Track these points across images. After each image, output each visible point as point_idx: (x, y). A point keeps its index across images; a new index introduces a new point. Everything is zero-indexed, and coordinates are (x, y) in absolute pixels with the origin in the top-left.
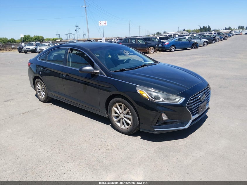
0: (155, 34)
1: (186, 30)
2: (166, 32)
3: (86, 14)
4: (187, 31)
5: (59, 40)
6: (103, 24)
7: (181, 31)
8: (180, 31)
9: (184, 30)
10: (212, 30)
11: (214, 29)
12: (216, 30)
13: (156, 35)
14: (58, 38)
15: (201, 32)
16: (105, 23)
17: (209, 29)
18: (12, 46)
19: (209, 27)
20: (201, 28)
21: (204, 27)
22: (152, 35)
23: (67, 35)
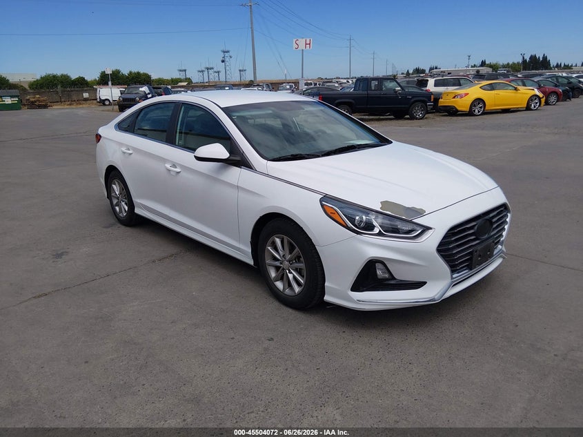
0: (411, 72)
1: (487, 63)
2: (436, 68)
3: (252, 23)
4: (490, 66)
5: (185, 84)
6: (302, 46)
7: (475, 66)
8: (472, 67)
9: (483, 64)
10: (552, 66)
11: (557, 64)
12: (562, 66)
13: (412, 74)
14: (183, 77)
15: (525, 69)
16: (308, 42)
17: (544, 64)
18: (84, 94)
19: (545, 58)
20: (524, 61)
21: (533, 58)
22: (403, 74)
23: (202, 71)
